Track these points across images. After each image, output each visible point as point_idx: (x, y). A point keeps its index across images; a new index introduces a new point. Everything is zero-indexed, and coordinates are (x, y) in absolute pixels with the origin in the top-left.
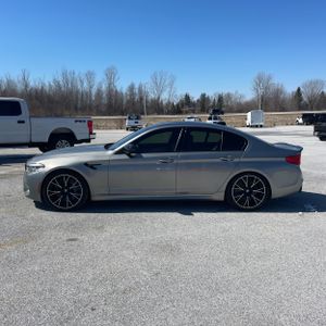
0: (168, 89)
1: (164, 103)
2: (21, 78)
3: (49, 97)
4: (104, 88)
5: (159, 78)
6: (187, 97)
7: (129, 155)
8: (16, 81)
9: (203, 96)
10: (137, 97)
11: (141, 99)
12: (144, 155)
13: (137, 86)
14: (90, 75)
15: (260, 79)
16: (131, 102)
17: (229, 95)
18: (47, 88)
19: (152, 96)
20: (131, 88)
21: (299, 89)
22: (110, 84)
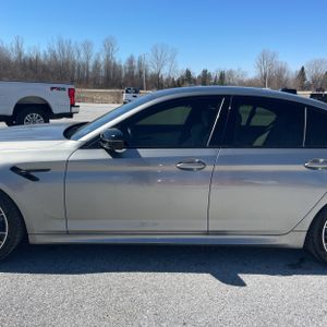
0: (169, 63)
1: (164, 78)
2: (14, 46)
3: (44, 67)
4: (102, 59)
5: (159, 51)
6: (188, 73)
7: (111, 152)
8: (9, 48)
9: (205, 72)
10: (136, 71)
11: (141, 73)
12: (144, 153)
13: (136, 59)
14: (87, 46)
15: (264, 56)
16: (130, 76)
17: (231, 73)
18: (42, 58)
19: (152, 70)
20: (131, 61)
21: (303, 68)
22: (108, 56)
